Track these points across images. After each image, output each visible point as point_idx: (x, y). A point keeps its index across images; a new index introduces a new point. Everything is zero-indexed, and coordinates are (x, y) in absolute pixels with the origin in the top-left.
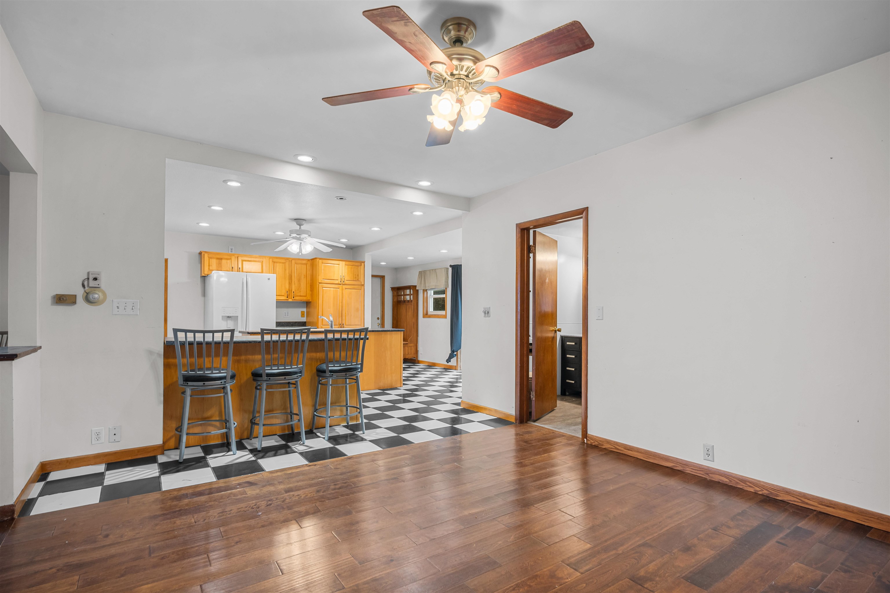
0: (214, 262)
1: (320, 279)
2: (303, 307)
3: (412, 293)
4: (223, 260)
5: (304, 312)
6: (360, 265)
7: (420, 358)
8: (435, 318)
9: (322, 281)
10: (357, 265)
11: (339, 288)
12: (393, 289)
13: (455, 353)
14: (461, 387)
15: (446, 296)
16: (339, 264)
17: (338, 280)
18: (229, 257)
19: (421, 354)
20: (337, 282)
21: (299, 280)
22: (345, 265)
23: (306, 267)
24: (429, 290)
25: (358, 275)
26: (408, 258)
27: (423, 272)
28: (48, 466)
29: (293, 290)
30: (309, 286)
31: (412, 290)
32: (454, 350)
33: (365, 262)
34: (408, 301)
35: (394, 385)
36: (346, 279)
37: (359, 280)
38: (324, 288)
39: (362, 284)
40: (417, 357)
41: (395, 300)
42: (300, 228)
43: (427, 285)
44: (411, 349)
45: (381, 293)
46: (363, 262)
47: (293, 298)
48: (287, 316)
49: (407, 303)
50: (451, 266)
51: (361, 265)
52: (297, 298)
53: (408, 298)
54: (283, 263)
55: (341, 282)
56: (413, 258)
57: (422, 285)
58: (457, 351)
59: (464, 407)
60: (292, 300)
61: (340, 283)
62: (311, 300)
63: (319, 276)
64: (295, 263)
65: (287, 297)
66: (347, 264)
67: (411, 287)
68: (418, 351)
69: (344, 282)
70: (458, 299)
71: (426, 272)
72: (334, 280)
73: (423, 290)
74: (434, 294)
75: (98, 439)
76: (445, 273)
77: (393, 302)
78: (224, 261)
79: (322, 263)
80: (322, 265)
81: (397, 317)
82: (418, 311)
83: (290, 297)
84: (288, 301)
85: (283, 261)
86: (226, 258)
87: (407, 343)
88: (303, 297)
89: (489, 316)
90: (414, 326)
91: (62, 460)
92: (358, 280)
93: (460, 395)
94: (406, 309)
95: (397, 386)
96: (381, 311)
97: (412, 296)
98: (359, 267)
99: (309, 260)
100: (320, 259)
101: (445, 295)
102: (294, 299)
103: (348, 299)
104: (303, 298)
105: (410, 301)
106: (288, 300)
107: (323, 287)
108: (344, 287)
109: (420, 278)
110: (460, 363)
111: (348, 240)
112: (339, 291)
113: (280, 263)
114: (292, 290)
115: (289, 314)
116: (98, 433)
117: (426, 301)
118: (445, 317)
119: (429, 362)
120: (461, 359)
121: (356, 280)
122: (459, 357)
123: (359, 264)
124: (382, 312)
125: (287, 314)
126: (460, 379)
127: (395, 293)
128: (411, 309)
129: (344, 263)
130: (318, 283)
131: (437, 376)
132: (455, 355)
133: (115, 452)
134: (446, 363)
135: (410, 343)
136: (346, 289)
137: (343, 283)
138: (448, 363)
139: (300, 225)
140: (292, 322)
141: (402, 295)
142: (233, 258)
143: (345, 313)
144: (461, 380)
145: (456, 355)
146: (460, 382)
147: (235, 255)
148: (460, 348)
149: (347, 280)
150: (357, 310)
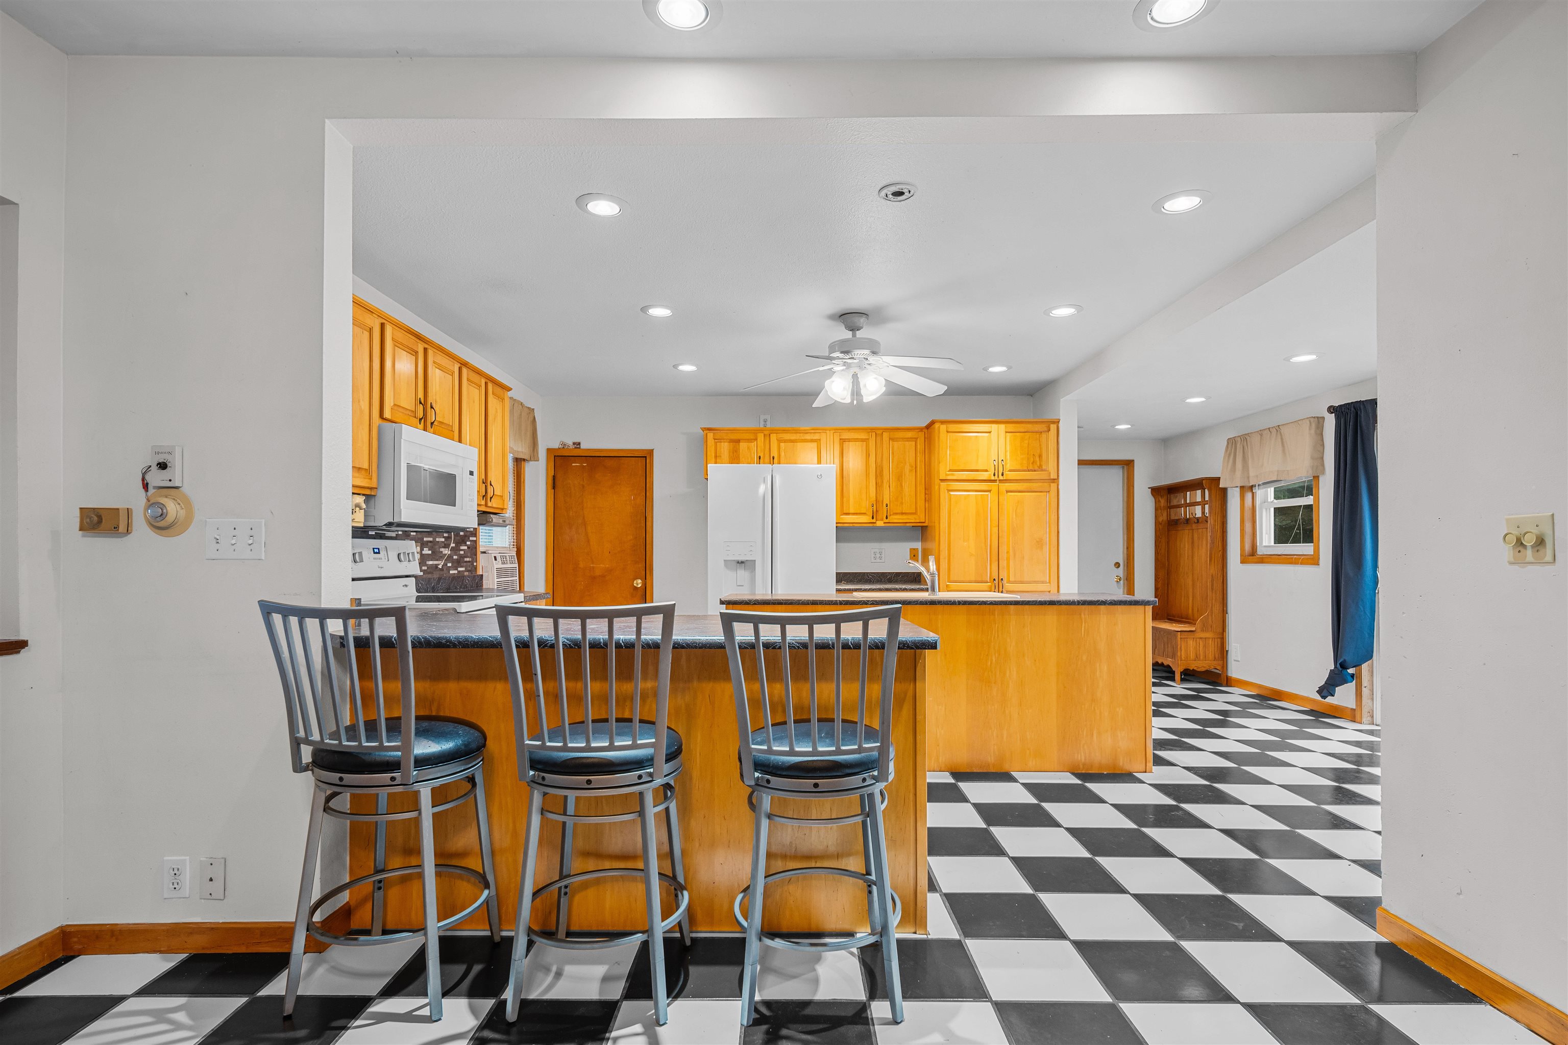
0: (725, 447)
1: (943, 471)
2: (914, 539)
3: (1207, 498)
4: (741, 443)
5: (916, 550)
6: (1046, 429)
7: (1234, 671)
8: (1279, 563)
9: (947, 475)
10: (1036, 429)
11: (990, 491)
12: (1156, 491)
13: (1351, 671)
14: (1377, 809)
15: (1317, 500)
16: (990, 432)
17: (986, 471)
18: (752, 437)
19: (1235, 660)
20: (985, 475)
21: (900, 478)
22: (1006, 432)
23: (915, 445)
24: (1261, 487)
25: (1040, 456)
26: (1188, 401)
27: (1239, 439)
28: (75, 939)
29: (886, 501)
30: (921, 489)
31: (1207, 491)
32: (1345, 660)
33: (1059, 422)
34: (1198, 519)
35: (1121, 764)
36: (1008, 467)
37: (1044, 467)
38: (952, 493)
39: (1052, 477)
40: (1223, 667)
41: (1161, 519)
42: (854, 335)
43: (1252, 473)
44: (1205, 646)
45: (1125, 504)
46: (1054, 422)
47: (887, 518)
48: (878, 560)
49: (1194, 526)
50: (1332, 409)
51: (1049, 430)
52: (894, 519)
53: (1198, 512)
54: (862, 440)
55: (994, 475)
56: (1203, 399)
57: (1238, 473)
58: (1357, 665)
59: (1393, 940)
60: (884, 523)
61: (993, 478)
62: (927, 521)
63: (940, 464)
64: (890, 439)
65: (873, 518)
66: (1010, 431)
67: (1204, 482)
68: (1227, 651)
69: (1002, 475)
70: (1361, 506)
71: (1248, 438)
72: (977, 471)
73: (1242, 488)
74: (1277, 497)
75: (176, 886)
76: (1313, 431)
77: (1157, 523)
78: (743, 445)
79: (948, 432)
80: (947, 436)
81: (1168, 560)
82: (1226, 545)
83: (879, 517)
84: (875, 525)
85: (863, 436)
86: (748, 440)
87: (1193, 629)
88: (909, 517)
89: (1549, 558)
90: (1212, 585)
91: (103, 928)
92: (1040, 468)
93: (1373, 849)
94: (1193, 543)
95: (1134, 767)
96: (1124, 545)
97: (1207, 507)
98: (1044, 435)
99: (921, 429)
100: (943, 422)
101: (1311, 497)
102: (887, 521)
103: (1014, 516)
104: (908, 519)
105: (1203, 520)
106: (875, 523)
107: (949, 491)
108: (1005, 486)
109: (1230, 455)
110: (1370, 701)
111: (1009, 368)
112: (991, 497)
113: (856, 440)
114: (883, 501)
115: (883, 555)
116: (176, 871)
117: (1250, 517)
118: (1314, 560)
119: (1260, 686)
120: (1372, 691)
121: (1036, 468)
122: (1365, 681)
123: (1042, 427)
124: (1127, 548)
125: (878, 555)
126: (1373, 761)
127: (1163, 502)
128: (1204, 542)
129: (1002, 427)
130: (937, 481)
131: (1283, 741)
132: (1349, 678)
133: (213, 926)
134: (1318, 697)
135: (1202, 630)
136: (1007, 492)
137: (1001, 478)
138: (1324, 697)
139: (853, 329)
140: (889, 573)
141: (1179, 506)
142: (761, 437)
143: (1008, 552)
144: (1376, 771)
145: (1352, 676)
146: (1372, 780)
147: (764, 432)
148: (1368, 655)
149: (1010, 471)
150: (1040, 544)
